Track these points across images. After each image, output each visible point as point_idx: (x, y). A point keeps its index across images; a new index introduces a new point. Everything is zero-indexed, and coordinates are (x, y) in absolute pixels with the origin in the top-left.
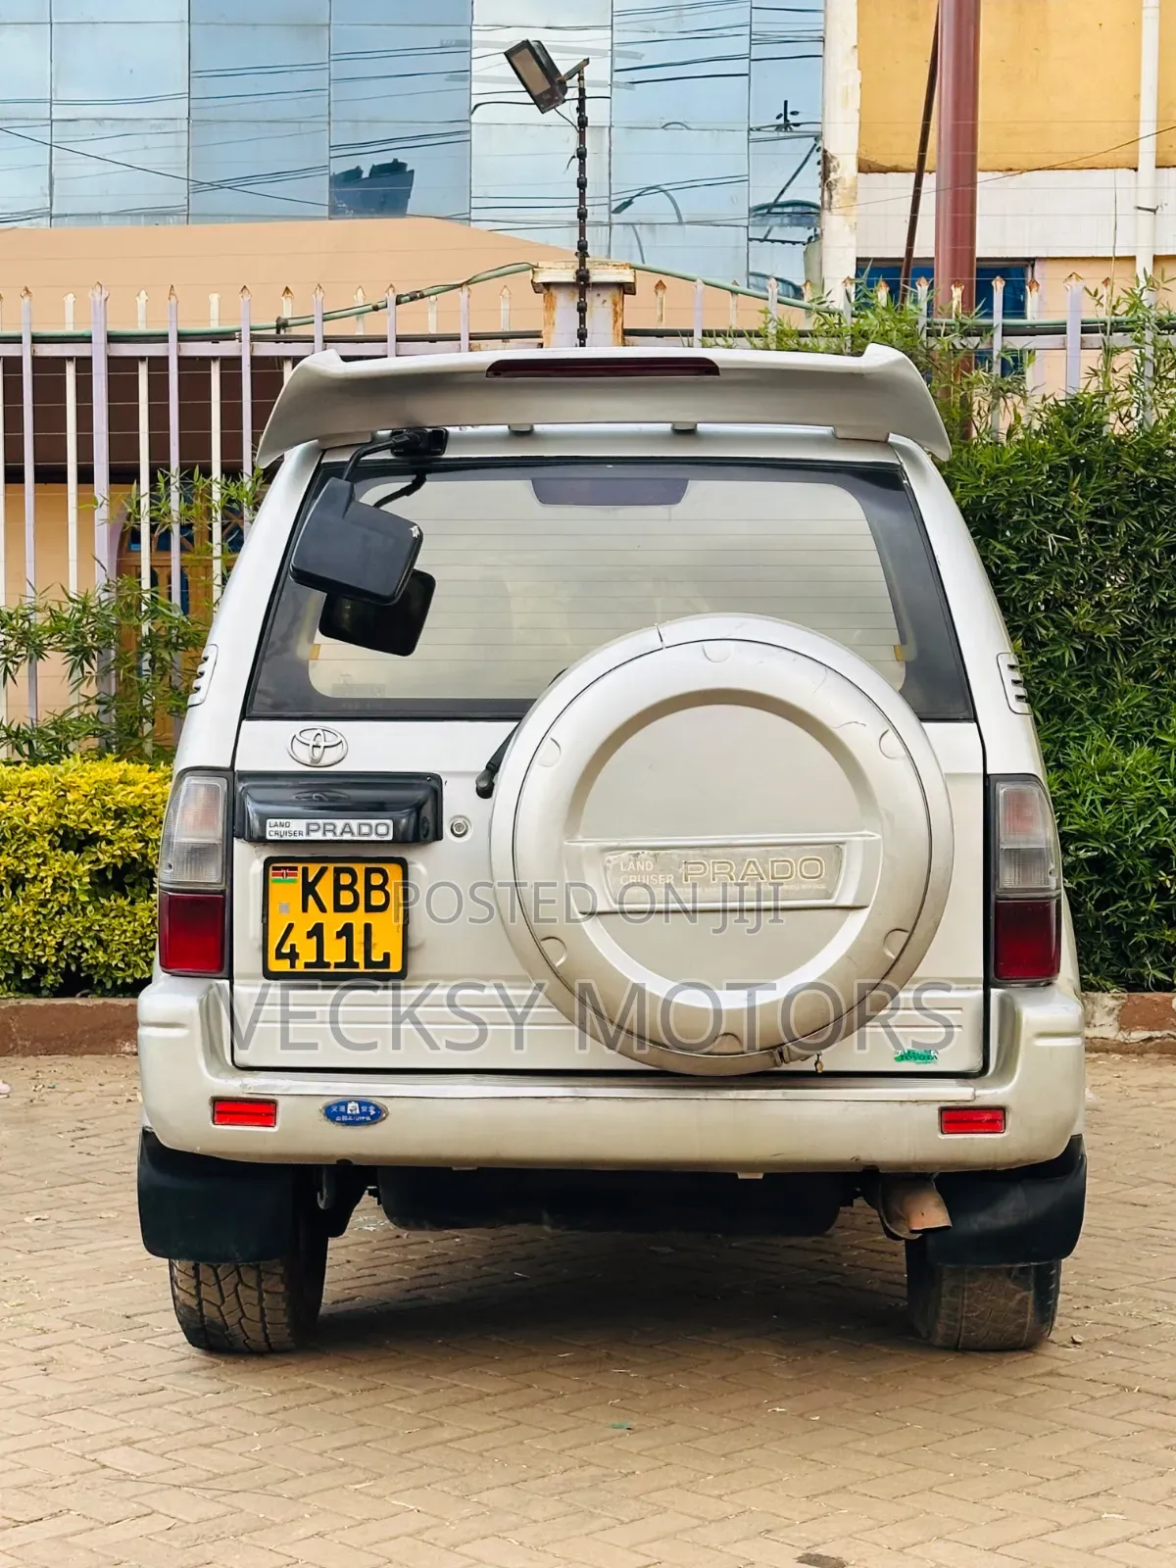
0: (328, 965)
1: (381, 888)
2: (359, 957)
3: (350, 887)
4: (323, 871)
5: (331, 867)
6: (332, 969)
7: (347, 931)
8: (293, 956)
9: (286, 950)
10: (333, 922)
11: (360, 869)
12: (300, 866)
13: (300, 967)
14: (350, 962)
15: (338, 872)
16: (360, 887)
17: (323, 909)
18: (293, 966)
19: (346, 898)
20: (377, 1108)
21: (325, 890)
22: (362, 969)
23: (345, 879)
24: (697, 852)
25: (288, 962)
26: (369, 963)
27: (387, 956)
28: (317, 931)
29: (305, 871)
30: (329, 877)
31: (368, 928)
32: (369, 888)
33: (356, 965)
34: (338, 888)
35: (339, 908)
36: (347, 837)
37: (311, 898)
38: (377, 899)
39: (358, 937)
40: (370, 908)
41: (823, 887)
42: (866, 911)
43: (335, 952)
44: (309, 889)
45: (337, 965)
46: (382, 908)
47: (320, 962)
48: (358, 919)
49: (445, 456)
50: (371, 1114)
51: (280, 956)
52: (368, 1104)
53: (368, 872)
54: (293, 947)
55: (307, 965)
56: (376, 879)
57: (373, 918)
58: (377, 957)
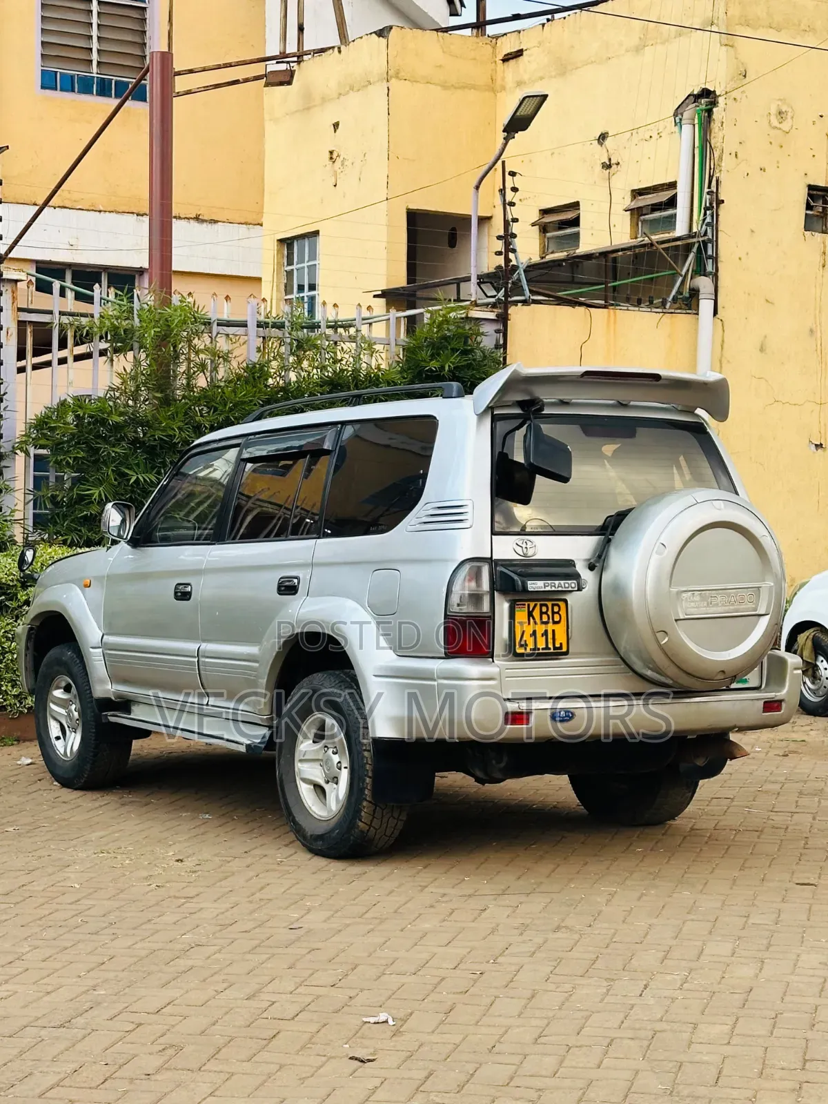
0: (539, 649)
1: (558, 613)
2: (550, 646)
3: (546, 613)
4: (536, 605)
5: (539, 603)
6: (541, 651)
7: (545, 633)
8: (525, 645)
9: (523, 643)
10: (540, 629)
11: (550, 604)
12: (527, 603)
13: (528, 651)
14: (547, 648)
15: (541, 606)
16: (550, 613)
17: (535, 623)
18: (526, 650)
19: (545, 618)
21: (536, 613)
22: (552, 651)
23: (544, 609)
24: (714, 592)
25: (524, 649)
26: (555, 648)
27: (561, 644)
28: (534, 633)
29: (529, 605)
30: (538, 608)
31: (553, 631)
32: (553, 613)
33: (550, 649)
34: (542, 613)
35: (543, 623)
37: (531, 618)
38: (557, 618)
39: (550, 636)
40: (555, 623)
41: (754, 606)
42: (769, 616)
43: (541, 644)
44: (530, 614)
45: (543, 649)
46: (558, 622)
47: (536, 648)
48: (550, 627)
51: (521, 646)
53: (553, 606)
54: (525, 641)
55: (531, 650)
56: (556, 609)
57: (556, 627)
58: (557, 645)
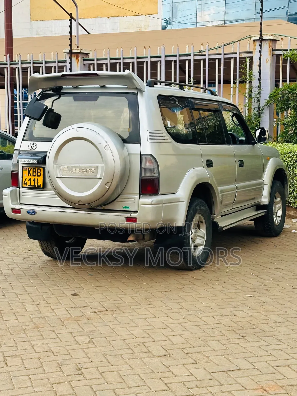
0: (31, 186)
1: (40, 172)
2: (36, 185)
3: (35, 172)
4: (31, 169)
5: (32, 168)
6: (32, 187)
7: (34, 180)
8: (26, 184)
9: (25, 183)
10: (33, 178)
11: (37, 169)
12: (28, 168)
13: (27, 186)
14: (35, 186)
15: (33, 169)
16: (37, 172)
17: (31, 176)
18: (26, 186)
19: (34, 174)
20: (35, 212)
21: (31, 172)
22: (36, 187)
23: (34, 171)
24: (74, 167)
25: (25, 185)
27: (40, 185)
28: (30, 180)
29: (28, 169)
30: (32, 170)
31: (38, 179)
32: (38, 172)
33: (36, 186)
34: (33, 172)
35: (33, 176)
36: (30, 163)
37: (29, 174)
38: (39, 174)
39: (36, 181)
40: (38, 176)
41: (95, 174)
42: (102, 180)
43: (33, 184)
44: (29, 172)
45: (33, 186)
46: (40, 176)
47: (30, 185)
48: (36, 178)
49: (61, 92)
50: (34, 213)
51: (24, 184)
52: (34, 211)
53: (38, 169)
54: (26, 182)
55: (28, 186)
56: (39, 171)
57: (38, 178)
58: (39, 185)
